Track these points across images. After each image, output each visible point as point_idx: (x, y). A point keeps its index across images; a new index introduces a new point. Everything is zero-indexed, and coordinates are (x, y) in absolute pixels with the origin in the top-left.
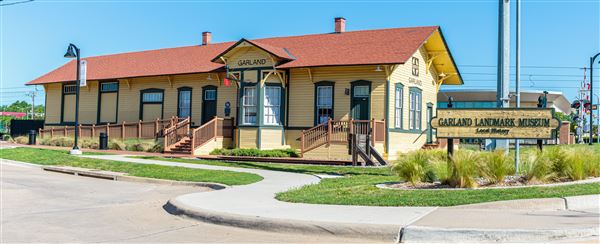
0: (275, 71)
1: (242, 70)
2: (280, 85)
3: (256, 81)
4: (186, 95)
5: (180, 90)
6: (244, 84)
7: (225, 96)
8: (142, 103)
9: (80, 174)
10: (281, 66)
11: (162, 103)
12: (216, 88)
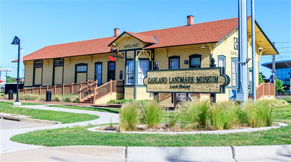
0: (143, 51)
1: (126, 51)
2: (148, 59)
3: (133, 57)
4: (99, 67)
5: (96, 64)
6: (127, 60)
7: (119, 67)
8: (76, 73)
9: (4, 118)
10: (147, 48)
11: (86, 72)
12: (115, 62)
